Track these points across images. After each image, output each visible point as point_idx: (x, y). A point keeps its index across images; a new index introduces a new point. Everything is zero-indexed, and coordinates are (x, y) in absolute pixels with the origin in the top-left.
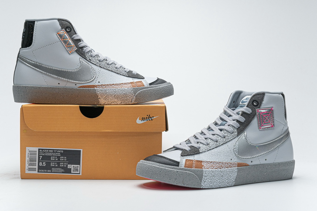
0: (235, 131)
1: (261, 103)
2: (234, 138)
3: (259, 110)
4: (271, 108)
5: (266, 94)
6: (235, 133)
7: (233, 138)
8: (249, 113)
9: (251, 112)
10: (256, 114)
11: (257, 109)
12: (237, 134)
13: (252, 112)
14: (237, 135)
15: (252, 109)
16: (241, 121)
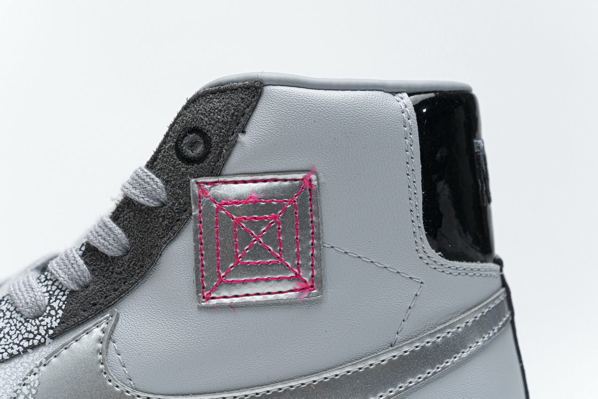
0: (55, 305)
1: (228, 143)
2: (33, 347)
3: (213, 184)
4: (300, 176)
5: (267, 89)
6: (49, 315)
7: (26, 344)
8: (152, 204)
9: (163, 196)
10: (185, 209)
11: (200, 180)
12: (55, 324)
13: (171, 194)
14: (51, 332)
15: (166, 182)
16: (101, 249)
